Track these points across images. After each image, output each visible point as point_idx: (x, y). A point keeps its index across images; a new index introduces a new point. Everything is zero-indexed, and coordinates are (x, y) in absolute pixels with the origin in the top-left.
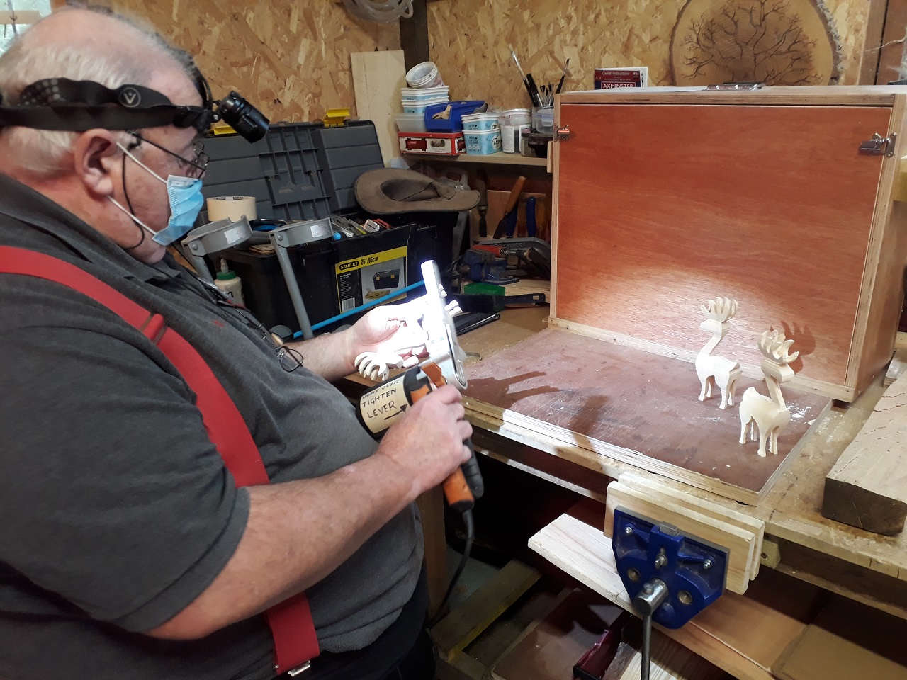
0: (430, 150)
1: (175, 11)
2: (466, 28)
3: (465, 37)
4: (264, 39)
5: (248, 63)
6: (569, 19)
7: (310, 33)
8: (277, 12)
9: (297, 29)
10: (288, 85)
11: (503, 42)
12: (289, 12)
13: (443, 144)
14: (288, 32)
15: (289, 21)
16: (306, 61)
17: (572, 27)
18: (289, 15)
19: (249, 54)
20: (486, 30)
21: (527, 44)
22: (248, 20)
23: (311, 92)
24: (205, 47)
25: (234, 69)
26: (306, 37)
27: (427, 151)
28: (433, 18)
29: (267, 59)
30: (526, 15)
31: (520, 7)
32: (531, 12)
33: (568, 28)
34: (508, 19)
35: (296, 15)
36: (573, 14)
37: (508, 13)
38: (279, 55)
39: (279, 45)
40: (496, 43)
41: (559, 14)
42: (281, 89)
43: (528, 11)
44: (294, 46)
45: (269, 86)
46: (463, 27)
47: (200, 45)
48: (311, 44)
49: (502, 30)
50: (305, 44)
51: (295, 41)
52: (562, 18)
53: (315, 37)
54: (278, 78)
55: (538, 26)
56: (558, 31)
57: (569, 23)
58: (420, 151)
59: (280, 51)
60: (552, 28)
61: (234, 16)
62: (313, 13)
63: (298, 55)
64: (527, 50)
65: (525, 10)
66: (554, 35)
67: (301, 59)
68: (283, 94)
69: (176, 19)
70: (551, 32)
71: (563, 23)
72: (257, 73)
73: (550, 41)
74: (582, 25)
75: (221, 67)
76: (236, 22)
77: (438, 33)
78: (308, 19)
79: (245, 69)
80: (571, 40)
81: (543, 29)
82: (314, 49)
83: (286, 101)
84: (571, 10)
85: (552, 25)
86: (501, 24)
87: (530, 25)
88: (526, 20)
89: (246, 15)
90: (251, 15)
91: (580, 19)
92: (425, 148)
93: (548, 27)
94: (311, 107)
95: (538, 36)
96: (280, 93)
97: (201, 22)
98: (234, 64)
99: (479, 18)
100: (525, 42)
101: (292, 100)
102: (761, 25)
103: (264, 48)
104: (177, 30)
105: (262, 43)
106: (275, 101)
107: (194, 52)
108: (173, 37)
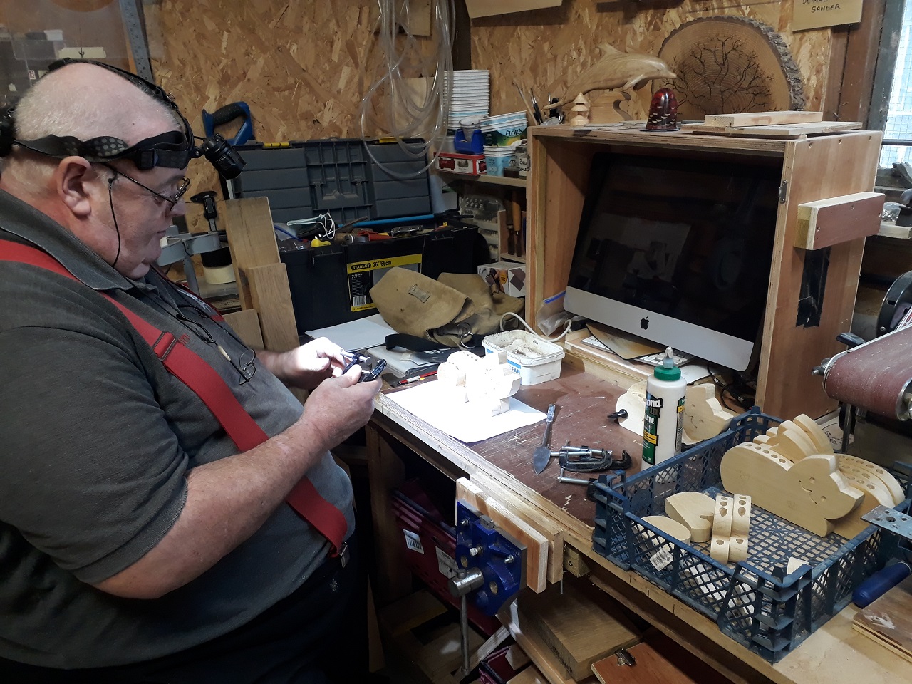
0: (458, 169)
1: (224, 45)
2: (500, 56)
3: (499, 65)
4: (306, 67)
5: (289, 88)
6: (579, 51)
7: (352, 61)
8: (320, 43)
9: (339, 58)
10: (328, 107)
11: (528, 72)
12: (332, 44)
13: (466, 165)
14: (330, 61)
15: (331, 51)
16: (346, 86)
17: (582, 58)
18: (332, 46)
19: (291, 81)
20: (515, 60)
21: (546, 74)
22: (291, 51)
23: (351, 114)
24: (249, 76)
25: (276, 93)
26: (347, 65)
27: (455, 170)
28: (475, 47)
29: (308, 85)
30: (546, 47)
31: (542, 39)
32: (550, 43)
33: (579, 60)
34: (532, 50)
35: (338, 45)
36: (583, 47)
37: (532, 44)
38: (320, 81)
39: (320, 72)
40: (522, 72)
41: (572, 47)
42: (320, 110)
43: (547, 43)
44: (335, 74)
45: (309, 108)
46: (497, 57)
47: (245, 74)
48: (352, 71)
49: (527, 59)
50: (346, 72)
51: (336, 69)
52: (575, 50)
53: (356, 65)
54: (317, 102)
55: (555, 57)
56: (571, 62)
57: (579, 56)
58: (450, 170)
59: (321, 78)
60: (566, 59)
61: (279, 48)
62: (355, 44)
63: (339, 81)
65: (545, 42)
66: (567, 67)
67: (342, 84)
68: (322, 115)
69: (224, 52)
70: (565, 63)
71: (574, 54)
72: (298, 98)
73: (565, 72)
74: (590, 58)
75: (264, 92)
76: (280, 53)
77: (479, 61)
78: (350, 49)
79: (286, 93)
80: (581, 71)
81: (559, 59)
82: (355, 76)
83: (325, 123)
84: (581, 44)
85: (566, 56)
86: (527, 54)
87: (549, 56)
88: (546, 52)
89: (290, 47)
90: (295, 47)
91: (588, 52)
92: (453, 168)
93: (563, 60)
94: (349, 127)
95: (555, 66)
96: (319, 115)
97: (247, 54)
98: (275, 89)
99: (510, 48)
100: (545, 70)
101: (330, 121)
102: (724, 64)
103: (306, 75)
104: (224, 61)
105: (304, 71)
106: (314, 121)
107: (239, 79)
108: (221, 67)
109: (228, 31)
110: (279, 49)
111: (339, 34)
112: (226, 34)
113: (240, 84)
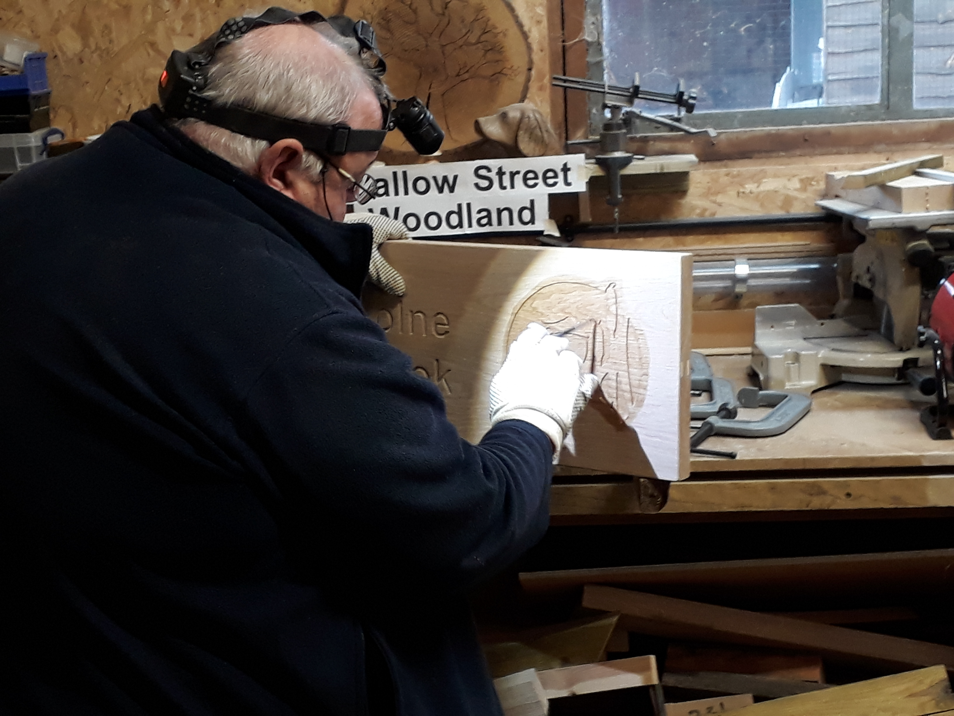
17: (182, 10)
33: (177, 12)
49: (64, 12)
55: (126, 9)
56: (161, 16)
64: (111, 41)
66: (154, 22)
73: (150, 29)
74: (198, 9)
80: (183, 28)
81: (135, 12)
87: (114, 6)
95: (129, 21)
100: (107, 28)
102: (443, 14)
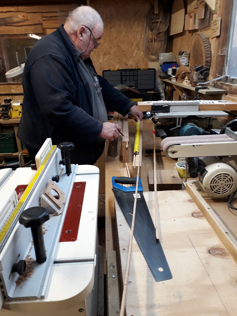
1: (105, 46)
8: (129, 44)
9: (134, 48)
10: (130, 61)
12: (132, 44)
14: (132, 49)
15: (132, 46)
16: (136, 55)
18: (133, 45)
22: (122, 47)
24: (111, 53)
25: (117, 57)
26: (136, 50)
29: (125, 55)
42: (128, 61)
44: (133, 52)
45: (125, 61)
47: (110, 52)
53: (139, 50)
54: (128, 59)
59: (129, 53)
67: (134, 55)
68: (128, 63)
72: (123, 58)
78: (138, 45)
79: (120, 57)
82: (138, 52)
83: (129, 65)
90: (123, 45)
94: (136, 66)
101: (131, 64)
103: (125, 52)
104: (105, 50)
105: (125, 51)
106: (126, 64)
107: (108, 54)
108: (104, 51)
109: (106, 42)
110: (119, 46)
111: (135, 42)
112: (106, 43)
113: (109, 55)
